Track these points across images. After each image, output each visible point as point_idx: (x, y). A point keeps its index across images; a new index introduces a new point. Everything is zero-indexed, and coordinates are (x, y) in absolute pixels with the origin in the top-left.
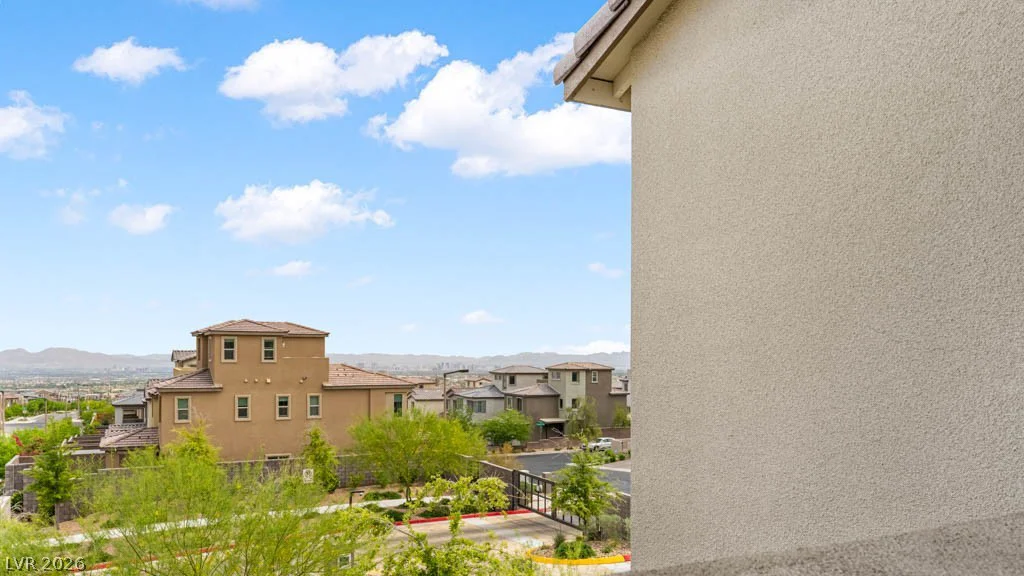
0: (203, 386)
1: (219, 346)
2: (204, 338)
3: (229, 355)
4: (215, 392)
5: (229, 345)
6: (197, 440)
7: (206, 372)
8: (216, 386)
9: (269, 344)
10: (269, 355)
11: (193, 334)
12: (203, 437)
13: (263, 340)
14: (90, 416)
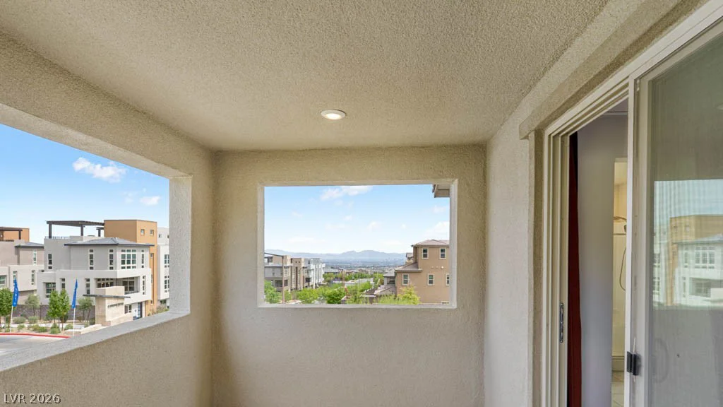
0: (415, 269)
1: (421, 251)
2: (416, 248)
3: (425, 256)
4: (419, 272)
5: (425, 251)
6: (410, 293)
7: (416, 263)
8: (420, 269)
9: (442, 251)
10: (443, 256)
11: (412, 246)
12: (413, 292)
13: (440, 249)
14: (377, 281)
